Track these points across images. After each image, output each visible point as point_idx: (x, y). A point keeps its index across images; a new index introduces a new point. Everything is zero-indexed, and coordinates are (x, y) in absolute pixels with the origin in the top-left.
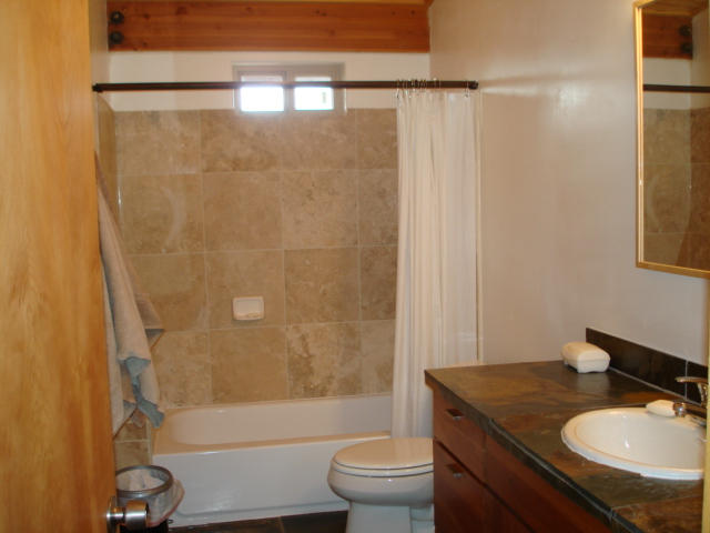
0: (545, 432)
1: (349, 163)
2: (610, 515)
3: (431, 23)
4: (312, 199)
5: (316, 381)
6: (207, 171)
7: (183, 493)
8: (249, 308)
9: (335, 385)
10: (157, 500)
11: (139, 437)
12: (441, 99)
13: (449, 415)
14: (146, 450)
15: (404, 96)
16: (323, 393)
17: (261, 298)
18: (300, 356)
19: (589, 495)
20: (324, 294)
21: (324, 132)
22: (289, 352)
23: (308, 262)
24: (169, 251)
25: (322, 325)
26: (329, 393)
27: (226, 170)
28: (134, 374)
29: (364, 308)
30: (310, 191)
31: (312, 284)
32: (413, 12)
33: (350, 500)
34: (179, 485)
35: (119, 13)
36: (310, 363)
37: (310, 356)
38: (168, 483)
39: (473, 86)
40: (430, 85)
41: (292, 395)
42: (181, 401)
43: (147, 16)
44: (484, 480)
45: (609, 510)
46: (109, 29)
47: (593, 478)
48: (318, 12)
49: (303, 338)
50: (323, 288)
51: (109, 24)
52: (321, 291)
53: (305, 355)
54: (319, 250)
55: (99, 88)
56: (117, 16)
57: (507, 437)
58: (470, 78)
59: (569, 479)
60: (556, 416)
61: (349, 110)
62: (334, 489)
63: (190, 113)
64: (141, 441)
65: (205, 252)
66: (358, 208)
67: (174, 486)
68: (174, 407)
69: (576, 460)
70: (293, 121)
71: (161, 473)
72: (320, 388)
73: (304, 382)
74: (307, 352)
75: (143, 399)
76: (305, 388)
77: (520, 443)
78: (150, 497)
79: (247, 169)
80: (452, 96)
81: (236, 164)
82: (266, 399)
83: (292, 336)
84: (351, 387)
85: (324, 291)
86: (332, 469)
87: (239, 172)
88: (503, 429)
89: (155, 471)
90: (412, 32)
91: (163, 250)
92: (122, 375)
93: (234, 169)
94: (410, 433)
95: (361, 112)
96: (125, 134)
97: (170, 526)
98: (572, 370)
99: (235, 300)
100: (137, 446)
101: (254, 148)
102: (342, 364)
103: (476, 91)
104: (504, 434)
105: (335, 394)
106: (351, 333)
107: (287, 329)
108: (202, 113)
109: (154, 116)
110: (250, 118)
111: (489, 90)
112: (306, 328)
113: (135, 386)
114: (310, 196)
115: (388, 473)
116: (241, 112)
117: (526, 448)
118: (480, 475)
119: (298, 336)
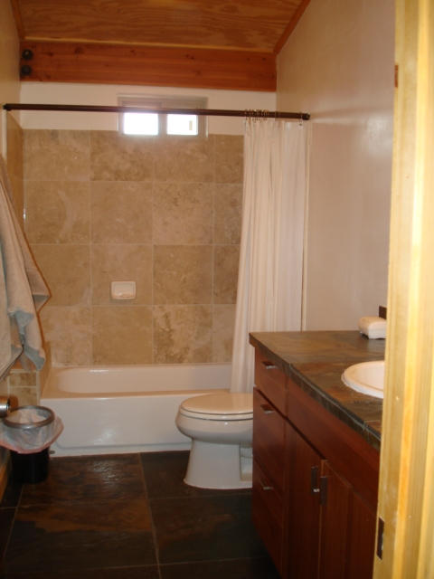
0: (330, 374)
1: (208, 178)
2: (363, 427)
3: (278, 67)
4: (177, 205)
5: (175, 350)
6: (94, 179)
7: (62, 428)
8: (123, 290)
9: (190, 355)
10: (41, 432)
11: (30, 384)
12: (280, 126)
13: (263, 365)
14: (35, 395)
15: (250, 123)
16: (180, 360)
17: (133, 283)
18: (163, 330)
19: (351, 413)
20: (185, 281)
21: (188, 152)
22: (155, 326)
23: (172, 256)
24: (62, 242)
25: (182, 306)
26: (186, 361)
27: (110, 180)
28: (22, 326)
29: (216, 294)
30: (176, 199)
31: (175, 273)
32: (264, 59)
33: (193, 439)
34: (59, 421)
35: (30, 51)
36: (171, 335)
37: (171, 330)
38: (50, 419)
39: (306, 117)
40: (271, 115)
41: (155, 361)
42: (68, 362)
43: (51, 54)
44: (285, 414)
45: (362, 422)
46: (20, 64)
47: (357, 403)
48: (187, 56)
49: (167, 316)
50: (183, 277)
51: (21, 59)
52: (182, 280)
53: (167, 330)
54: (182, 246)
55: (8, 107)
56: (27, 53)
57: (300, 377)
58: (304, 112)
59: (338, 402)
60: (342, 364)
61: (210, 135)
62: (180, 429)
63: (83, 133)
64: (31, 387)
65: (91, 243)
66: (214, 215)
67: (55, 423)
68: (61, 366)
69: (348, 391)
70: (165, 142)
71: (45, 412)
72: (178, 357)
73: (165, 351)
74: (169, 327)
75: (29, 347)
76: (167, 356)
77: (309, 381)
78: (34, 429)
79: (126, 179)
80: (289, 125)
81: (118, 175)
82: (135, 363)
83: (157, 314)
84: (204, 356)
85: (185, 279)
86: (180, 414)
87: (119, 181)
88: (298, 371)
89: (41, 411)
90: (262, 74)
91: (58, 241)
92: (11, 325)
93: (116, 179)
94: (244, 391)
95: (219, 137)
96: (31, 148)
97: (51, 456)
98: (365, 337)
99: (113, 283)
100: (29, 391)
101: (133, 162)
102: (197, 338)
103: (308, 122)
104: (299, 375)
105: (190, 362)
106: (205, 314)
107: (154, 308)
108: (92, 133)
109: (54, 134)
110: (130, 139)
111: (318, 121)
112: (169, 308)
113: (23, 336)
114: (175, 202)
115: (224, 417)
116: (123, 134)
117: (312, 383)
118: (283, 411)
119: (163, 314)
